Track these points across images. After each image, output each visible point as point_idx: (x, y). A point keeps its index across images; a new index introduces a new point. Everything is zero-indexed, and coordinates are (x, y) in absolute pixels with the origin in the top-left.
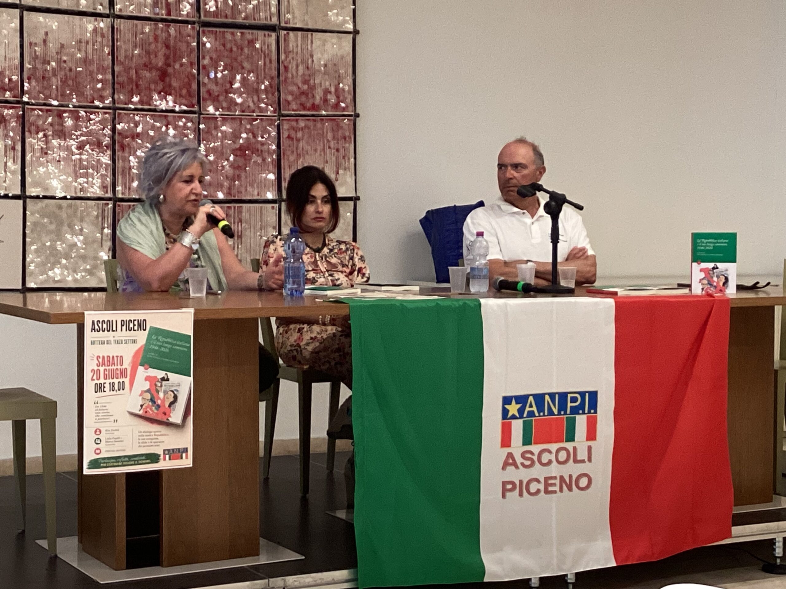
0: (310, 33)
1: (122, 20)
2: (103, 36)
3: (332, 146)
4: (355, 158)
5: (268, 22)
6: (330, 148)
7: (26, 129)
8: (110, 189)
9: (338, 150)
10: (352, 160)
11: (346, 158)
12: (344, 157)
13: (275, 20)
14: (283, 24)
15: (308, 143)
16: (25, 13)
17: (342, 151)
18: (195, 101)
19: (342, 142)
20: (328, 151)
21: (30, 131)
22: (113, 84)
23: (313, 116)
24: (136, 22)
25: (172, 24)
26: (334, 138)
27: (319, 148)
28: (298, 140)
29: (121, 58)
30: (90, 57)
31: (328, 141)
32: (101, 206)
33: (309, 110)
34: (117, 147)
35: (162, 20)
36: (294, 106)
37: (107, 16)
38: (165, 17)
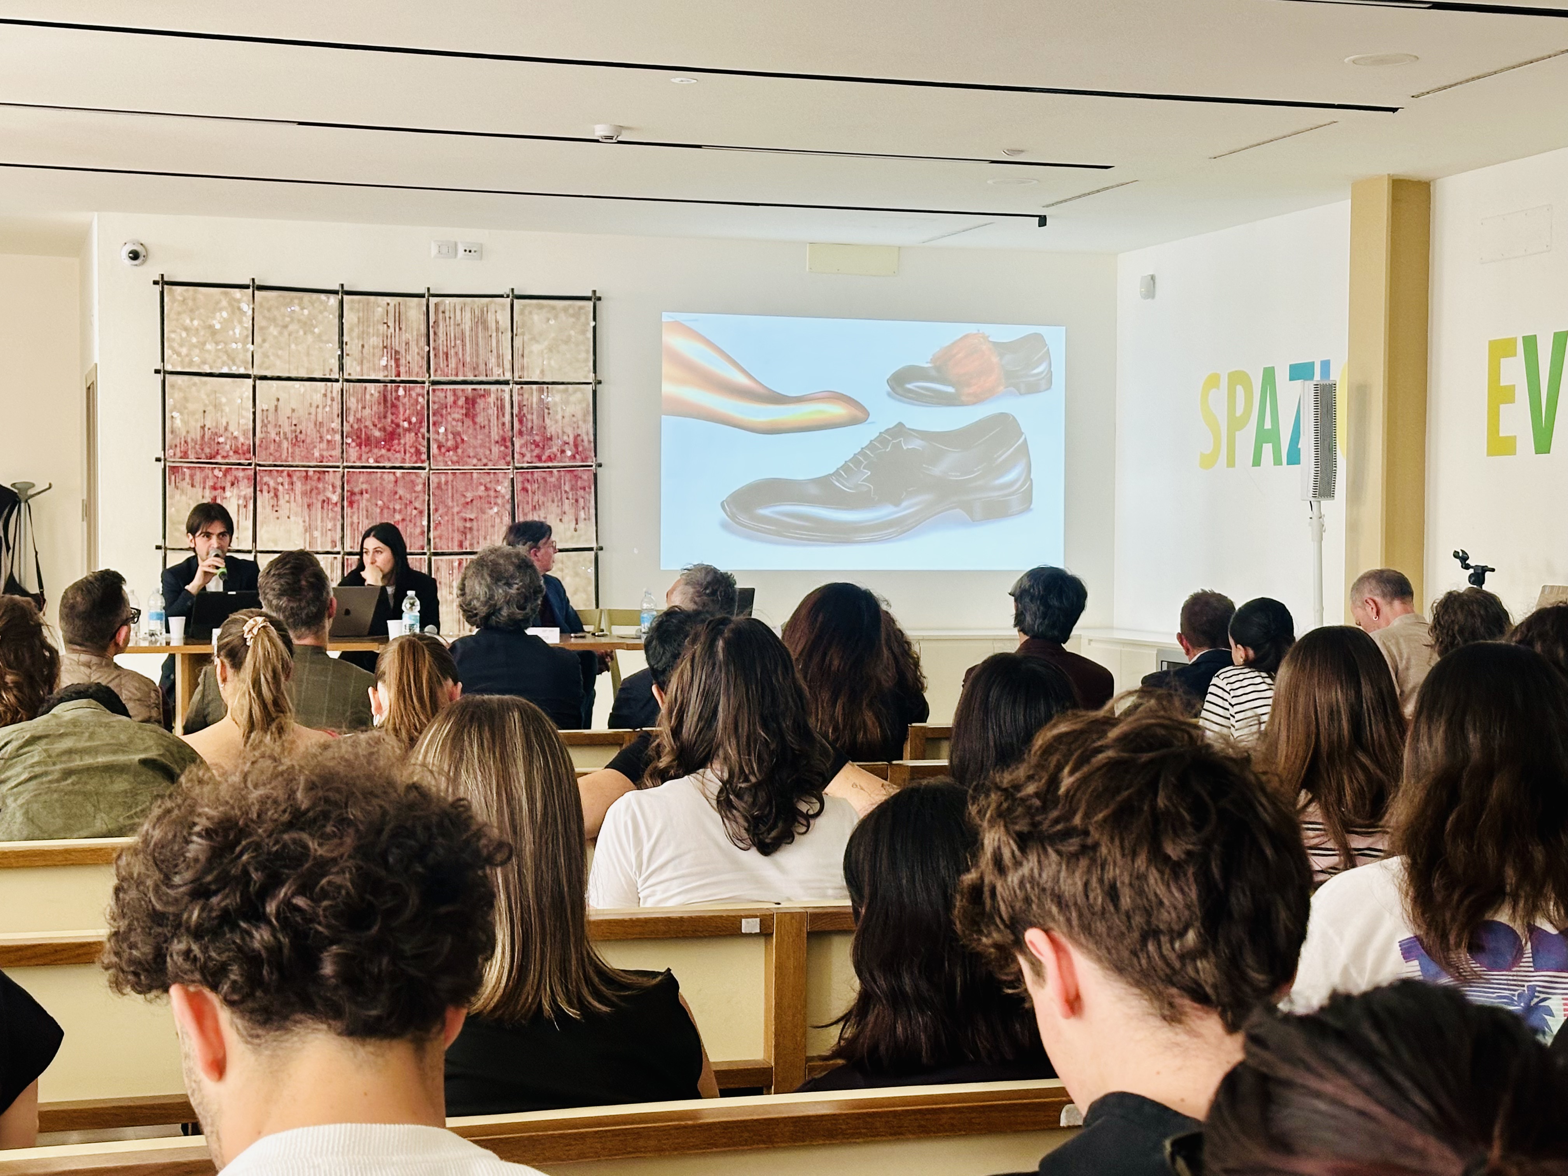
0: (545, 386)
1: (352, 384)
2: (333, 400)
3: (570, 497)
4: (596, 509)
5: (502, 378)
6: (567, 498)
7: (258, 489)
8: (339, 544)
9: (577, 501)
10: (593, 511)
11: (586, 509)
12: (583, 508)
13: (508, 376)
14: (516, 379)
15: (544, 495)
16: (258, 382)
17: (581, 501)
18: (424, 457)
19: (581, 493)
20: (567, 501)
21: (261, 491)
22: (342, 444)
23: (549, 467)
24: (364, 384)
25: (401, 385)
26: (572, 489)
27: (556, 499)
28: (534, 493)
29: (351, 419)
30: (320, 419)
31: (566, 492)
32: (329, 561)
33: (545, 462)
34: (345, 503)
35: (392, 382)
36: (528, 458)
37: (337, 381)
38: (394, 378)
